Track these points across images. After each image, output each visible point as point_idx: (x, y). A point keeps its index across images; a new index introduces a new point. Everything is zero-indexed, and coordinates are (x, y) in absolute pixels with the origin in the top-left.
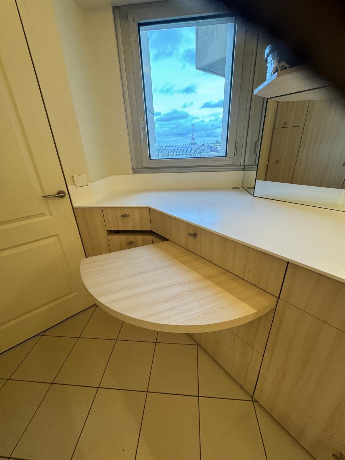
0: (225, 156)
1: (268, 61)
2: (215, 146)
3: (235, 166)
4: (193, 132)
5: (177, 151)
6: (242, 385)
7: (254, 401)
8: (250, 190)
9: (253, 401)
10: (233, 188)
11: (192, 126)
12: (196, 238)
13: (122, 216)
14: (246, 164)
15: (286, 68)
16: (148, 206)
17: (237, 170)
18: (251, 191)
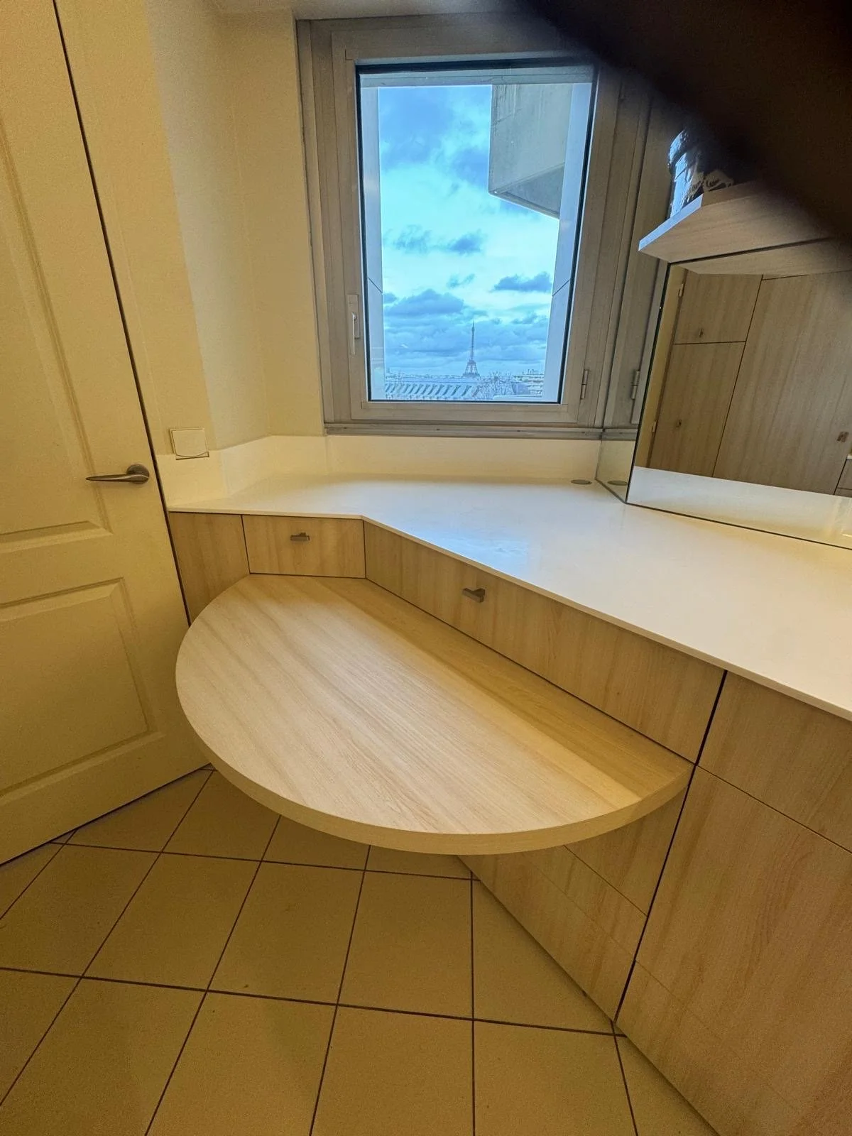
0: (556, 401)
1: (677, 172)
2: (526, 381)
3: (580, 427)
4: (473, 347)
5: (431, 391)
6: (587, 992)
7: (617, 1035)
8: (616, 487)
9: (615, 1035)
10: (574, 482)
11: (471, 332)
12: (482, 600)
13: (293, 538)
14: (608, 423)
15: (723, 186)
16: (362, 516)
17: (585, 437)
18: (621, 491)
